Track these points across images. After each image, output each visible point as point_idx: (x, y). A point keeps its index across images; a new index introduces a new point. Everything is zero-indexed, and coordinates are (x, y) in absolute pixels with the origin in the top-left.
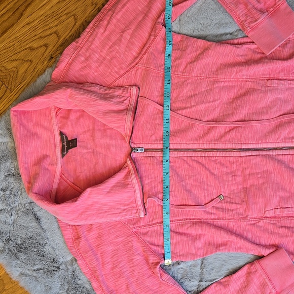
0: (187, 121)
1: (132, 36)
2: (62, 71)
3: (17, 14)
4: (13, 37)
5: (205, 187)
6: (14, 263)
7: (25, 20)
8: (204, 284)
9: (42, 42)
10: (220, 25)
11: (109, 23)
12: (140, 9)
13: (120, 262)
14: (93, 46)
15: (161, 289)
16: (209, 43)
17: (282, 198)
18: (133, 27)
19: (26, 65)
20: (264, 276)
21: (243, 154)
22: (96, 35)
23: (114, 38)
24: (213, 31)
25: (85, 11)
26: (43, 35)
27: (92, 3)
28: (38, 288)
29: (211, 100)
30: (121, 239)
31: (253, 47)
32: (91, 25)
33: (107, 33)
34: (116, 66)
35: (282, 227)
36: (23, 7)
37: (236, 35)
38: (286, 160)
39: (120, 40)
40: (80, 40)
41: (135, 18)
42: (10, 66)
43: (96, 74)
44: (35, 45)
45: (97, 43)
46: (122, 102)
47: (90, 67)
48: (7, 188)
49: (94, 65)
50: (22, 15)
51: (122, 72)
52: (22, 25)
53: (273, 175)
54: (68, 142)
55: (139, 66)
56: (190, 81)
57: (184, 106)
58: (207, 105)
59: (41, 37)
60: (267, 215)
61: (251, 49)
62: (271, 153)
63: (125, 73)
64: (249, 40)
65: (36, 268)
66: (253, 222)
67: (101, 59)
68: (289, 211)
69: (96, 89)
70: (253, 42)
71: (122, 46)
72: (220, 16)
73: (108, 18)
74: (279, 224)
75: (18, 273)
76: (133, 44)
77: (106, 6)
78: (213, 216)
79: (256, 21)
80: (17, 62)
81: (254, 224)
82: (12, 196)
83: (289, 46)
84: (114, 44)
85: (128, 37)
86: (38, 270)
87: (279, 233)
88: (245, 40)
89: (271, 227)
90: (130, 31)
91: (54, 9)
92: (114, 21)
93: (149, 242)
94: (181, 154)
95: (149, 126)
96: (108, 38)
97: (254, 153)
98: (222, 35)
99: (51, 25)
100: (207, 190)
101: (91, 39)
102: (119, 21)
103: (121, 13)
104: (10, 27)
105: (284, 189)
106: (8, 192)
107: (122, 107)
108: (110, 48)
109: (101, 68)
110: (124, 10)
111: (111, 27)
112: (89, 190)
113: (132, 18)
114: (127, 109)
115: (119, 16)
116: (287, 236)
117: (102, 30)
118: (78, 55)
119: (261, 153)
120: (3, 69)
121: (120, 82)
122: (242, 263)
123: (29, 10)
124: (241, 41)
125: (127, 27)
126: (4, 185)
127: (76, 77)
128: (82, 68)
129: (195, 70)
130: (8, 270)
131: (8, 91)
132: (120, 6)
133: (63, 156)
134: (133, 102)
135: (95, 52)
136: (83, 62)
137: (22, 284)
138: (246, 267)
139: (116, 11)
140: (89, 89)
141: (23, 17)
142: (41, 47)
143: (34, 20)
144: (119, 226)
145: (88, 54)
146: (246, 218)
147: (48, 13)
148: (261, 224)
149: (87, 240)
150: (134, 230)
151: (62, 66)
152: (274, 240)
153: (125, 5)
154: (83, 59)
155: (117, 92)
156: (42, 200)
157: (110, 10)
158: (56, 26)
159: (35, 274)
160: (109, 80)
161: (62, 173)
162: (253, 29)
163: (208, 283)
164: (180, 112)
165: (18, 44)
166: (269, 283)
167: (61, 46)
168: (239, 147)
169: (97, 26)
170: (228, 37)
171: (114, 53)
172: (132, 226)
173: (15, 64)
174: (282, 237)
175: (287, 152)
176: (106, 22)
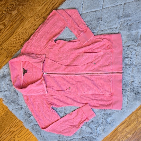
0: (60, 65)
1: (44, 39)
2: (24, 50)
3: (12, 33)
4: (11, 40)
5: (65, 85)
6: (10, 106)
7: (14, 35)
8: (65, 114)
9: (19, 41)
10: (70, 35)
11: (37, 35)
12: (46, 31)
13: (40, 107)
14: (32, 42)
15: (52, 115)
16: (66, 42)
17: (88, 89)
18: (44, 37)
19: (14, 48)
20: (82, 112)
21: (76, 75)
22: (34, 39)
23: (39, 40)
24: (68, 37)
25: (31, 32)
26: (19, 39)
27: (33, 29)
28: (17, 114)
29: (67, 59)
30: (40, 100)
31: (79, 42)
32: (32, 36)
33: (37, 38)
34: (39, 48)
35: (88, 98)
36: (14, 31)
37: (75, 39)
38: (89, 77)
39: (40, 41)
40: (29, 41)
41: (45, 34)
42: (10, 48)
43: (33, 50)
44: (17, 42)
45: (34, 41)
46: (40, 59)
47: (32, 49)
48: (9, 84)
49: (33, 48)
50: (13, 33)
51: (41, 50)
52: (13, 36)
53: (85, 82)
54: (25, 71)
55: (46, 48)
56: (60, 53)
57: (59, 60)
58: (65, 60)
59: (19, 40)
60: (84, 94)
61: (79, 43)
62: (85, 75)
63: (42, 50)
64: (78, 40)
65: (16, 108)
66: (79, 96)
67: (35, 46)
68: (90, 93)
69: (33, 55)
70: (79, 41)
71: (41, 42)
72: (70, 33)
73: (37, 34)
74: (87, 97)
75: (11, 109)
76: (44, 42)
77: (37, 30)
78: (67, 94)
79: (80, 34)
80: (12, 47)
81: (80, 97)
82: (10, 86)
83: (90, 42)
84: (39, 42)
85: (43, 40)
86: (17, 108)
87: (87, 100)
88: (77, 40)
89: (85, 98)
90: (43, 38)
91: (22, 31)
92: (39, 35)
93: (48, 101)
94: (58, 75)
95: (49, 66)
96: (37, 40)
97: (79, 75)
98: (70, 38)
99: (22, 36)
100: (66, 86)
101: (32, 40)
102: (40, 35)
103: (41, 33)
104: (10, 37)
105: (89, 86)
106: (9, 85)
107: (40, 61)
108: (38, 43)
109: (35, 49)
110: (42, 32)
111: (38, 37)
112: (30, 85)
113: (44, 34)
114: (41, 61)
115: (40, 34)
116: (90, 101)
117: (35, 38)
118: (28, 45)
119: (82, 75)
120: (8, 49)
121: (40, 53)
122: (76, 108)
123: (15, 32)
124: (76, 40)
125: (43, 37)
126: (8, 83)
127: (28, 52)
128: (30, 49)
129: (62, 50)
130: (9, 108)
131: (9, 55)
132: (40, 30)
133: (23, 75)
134: (44, 59)
135: (33, 44)
136: (30, 47)
137: (13, 112)
138: (77, 109)
139: (39, 32)
140: (31, 55)
141: (14, 34)
142: (18, 42)
143: (17, 35)
144: (40, 96)
145: (31, 45)
146: (77, 95)
147: (21, 32)
148: (82, 97)
149: (30, 100)
150: (44, 97)
151: (24, 48)
152: (86, 102)
153: (42, 30)
154: (30, 46)
155: (39, 56)
156: (16, 87)
157: (38, 31)
158: (23, 36)
159: (16, 109)
160: (37, 52)
161: (23, 80)
162: (79, 37)
163: (66, 114)
164: (57, 62)
165: (12, 42)
166: (84, 114)
167: (24, 42)
168: (75, 73)
169: (34, 36)
170: (72, 39)
171: (39, 44)
172: (43, 96)
173: (11, 48)
174: (88, 101)
175: (89, 75)
176: (36, 35)
